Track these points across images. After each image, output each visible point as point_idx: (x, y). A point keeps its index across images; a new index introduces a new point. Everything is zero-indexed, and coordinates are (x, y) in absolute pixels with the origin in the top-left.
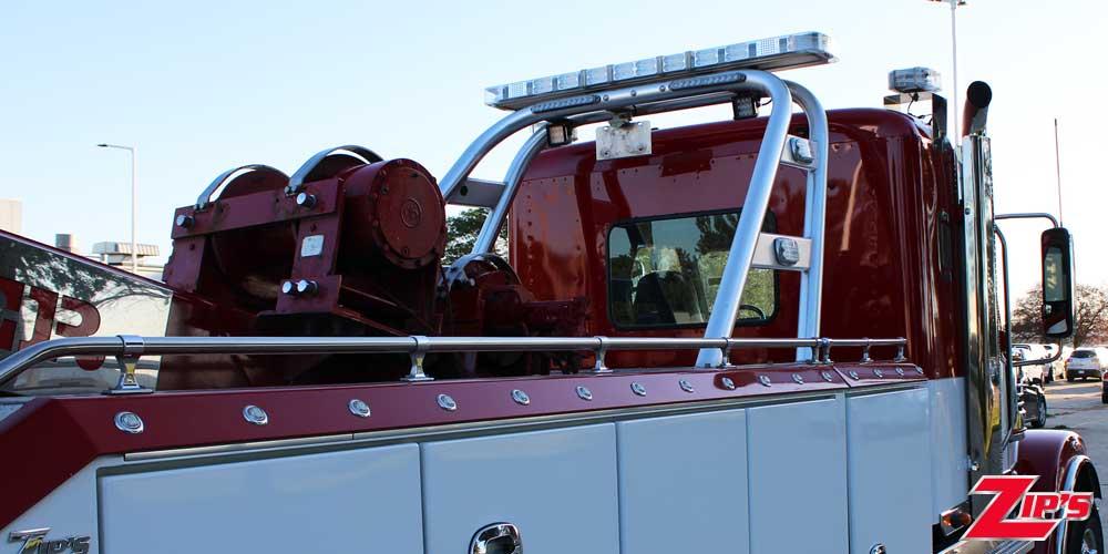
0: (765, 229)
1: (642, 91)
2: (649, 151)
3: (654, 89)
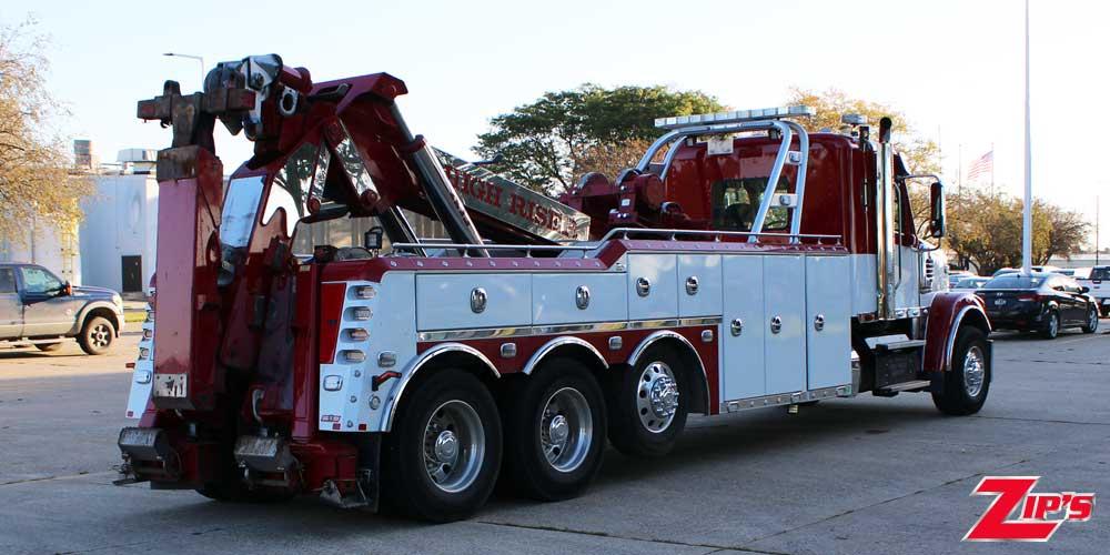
0: (778, 188)
1: (729, 126)
2: (732, 152)
3: (735, 125)
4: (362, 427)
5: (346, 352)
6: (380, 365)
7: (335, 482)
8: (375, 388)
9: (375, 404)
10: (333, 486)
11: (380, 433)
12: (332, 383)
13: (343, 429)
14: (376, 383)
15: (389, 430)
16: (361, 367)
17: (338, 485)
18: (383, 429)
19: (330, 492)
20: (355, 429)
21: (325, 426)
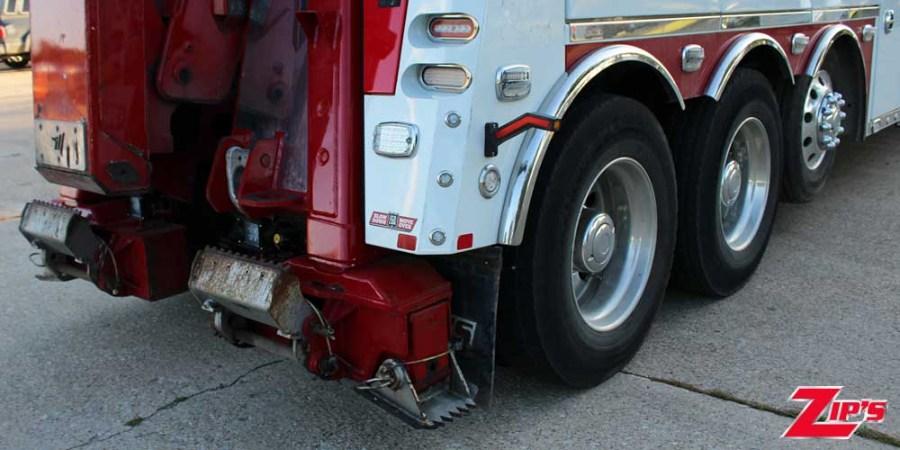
4: (466, 240)
5: (423, 70)
6: (502, 98)
7: (405, 367)
8: (490, 150)
9: (491, 186)
10: (400, 373)
11: (497, 248)
12: (393, 140)
13: (424, 248)
14: (493, 138)
15: (519, 242)
16: (460, 104)
17: (410, 370)
18: (506, 240)
19: (396, 385)
20: (449, 248)
21: (378, 236)
